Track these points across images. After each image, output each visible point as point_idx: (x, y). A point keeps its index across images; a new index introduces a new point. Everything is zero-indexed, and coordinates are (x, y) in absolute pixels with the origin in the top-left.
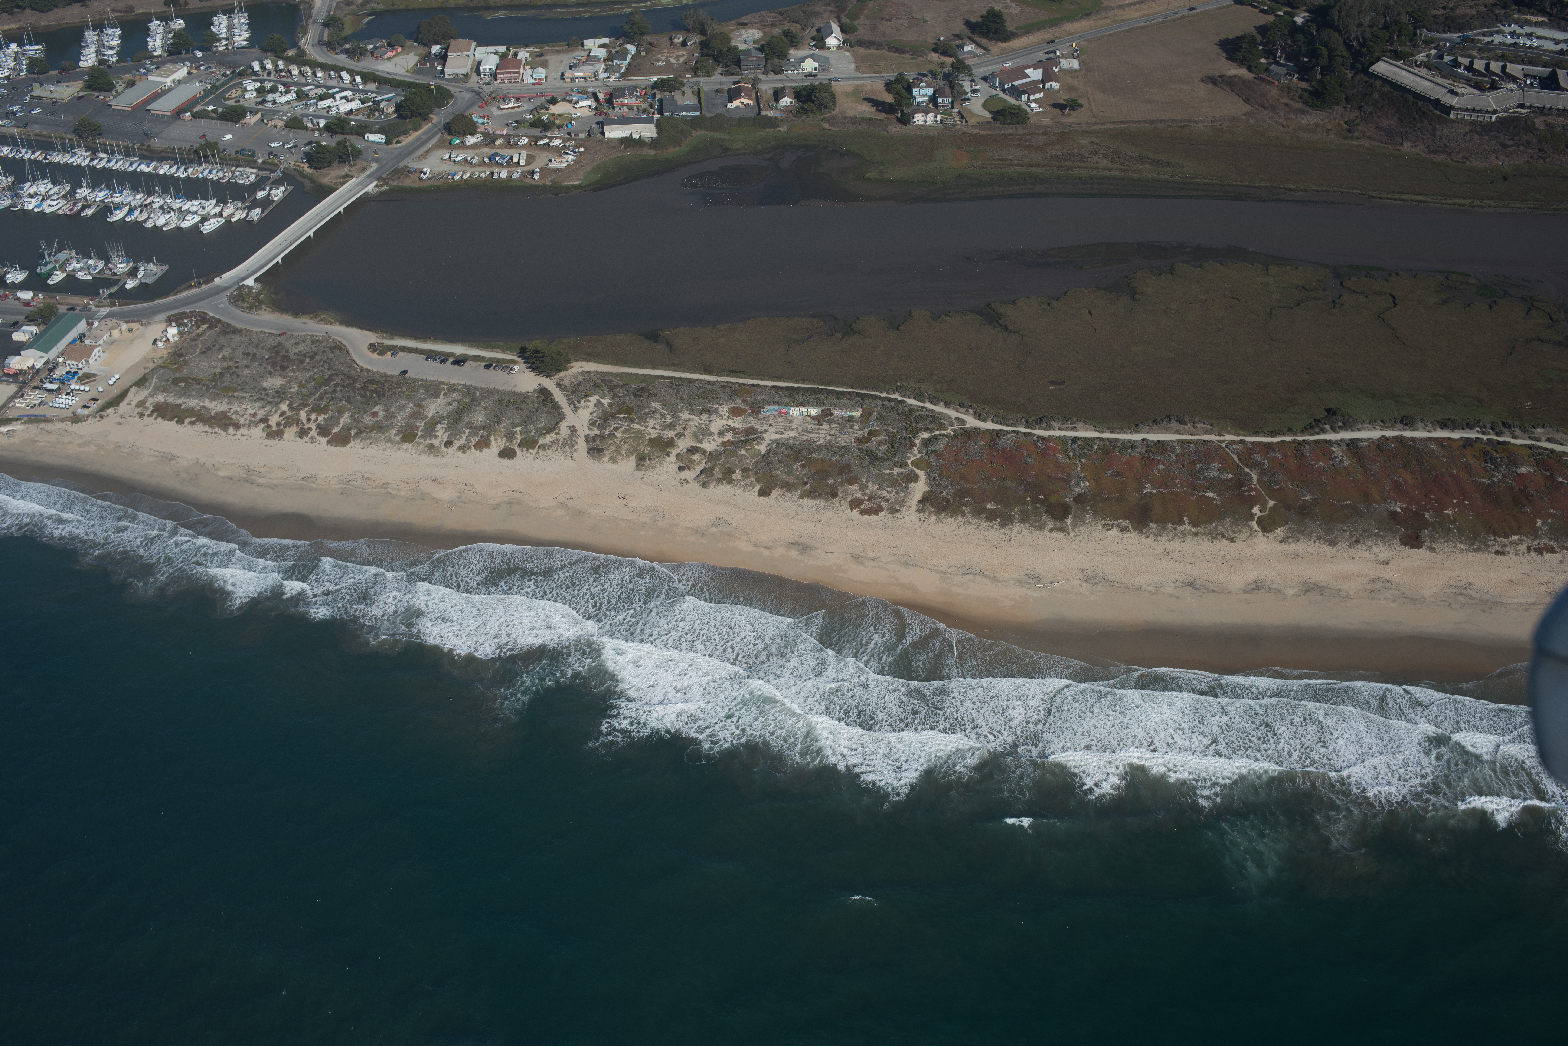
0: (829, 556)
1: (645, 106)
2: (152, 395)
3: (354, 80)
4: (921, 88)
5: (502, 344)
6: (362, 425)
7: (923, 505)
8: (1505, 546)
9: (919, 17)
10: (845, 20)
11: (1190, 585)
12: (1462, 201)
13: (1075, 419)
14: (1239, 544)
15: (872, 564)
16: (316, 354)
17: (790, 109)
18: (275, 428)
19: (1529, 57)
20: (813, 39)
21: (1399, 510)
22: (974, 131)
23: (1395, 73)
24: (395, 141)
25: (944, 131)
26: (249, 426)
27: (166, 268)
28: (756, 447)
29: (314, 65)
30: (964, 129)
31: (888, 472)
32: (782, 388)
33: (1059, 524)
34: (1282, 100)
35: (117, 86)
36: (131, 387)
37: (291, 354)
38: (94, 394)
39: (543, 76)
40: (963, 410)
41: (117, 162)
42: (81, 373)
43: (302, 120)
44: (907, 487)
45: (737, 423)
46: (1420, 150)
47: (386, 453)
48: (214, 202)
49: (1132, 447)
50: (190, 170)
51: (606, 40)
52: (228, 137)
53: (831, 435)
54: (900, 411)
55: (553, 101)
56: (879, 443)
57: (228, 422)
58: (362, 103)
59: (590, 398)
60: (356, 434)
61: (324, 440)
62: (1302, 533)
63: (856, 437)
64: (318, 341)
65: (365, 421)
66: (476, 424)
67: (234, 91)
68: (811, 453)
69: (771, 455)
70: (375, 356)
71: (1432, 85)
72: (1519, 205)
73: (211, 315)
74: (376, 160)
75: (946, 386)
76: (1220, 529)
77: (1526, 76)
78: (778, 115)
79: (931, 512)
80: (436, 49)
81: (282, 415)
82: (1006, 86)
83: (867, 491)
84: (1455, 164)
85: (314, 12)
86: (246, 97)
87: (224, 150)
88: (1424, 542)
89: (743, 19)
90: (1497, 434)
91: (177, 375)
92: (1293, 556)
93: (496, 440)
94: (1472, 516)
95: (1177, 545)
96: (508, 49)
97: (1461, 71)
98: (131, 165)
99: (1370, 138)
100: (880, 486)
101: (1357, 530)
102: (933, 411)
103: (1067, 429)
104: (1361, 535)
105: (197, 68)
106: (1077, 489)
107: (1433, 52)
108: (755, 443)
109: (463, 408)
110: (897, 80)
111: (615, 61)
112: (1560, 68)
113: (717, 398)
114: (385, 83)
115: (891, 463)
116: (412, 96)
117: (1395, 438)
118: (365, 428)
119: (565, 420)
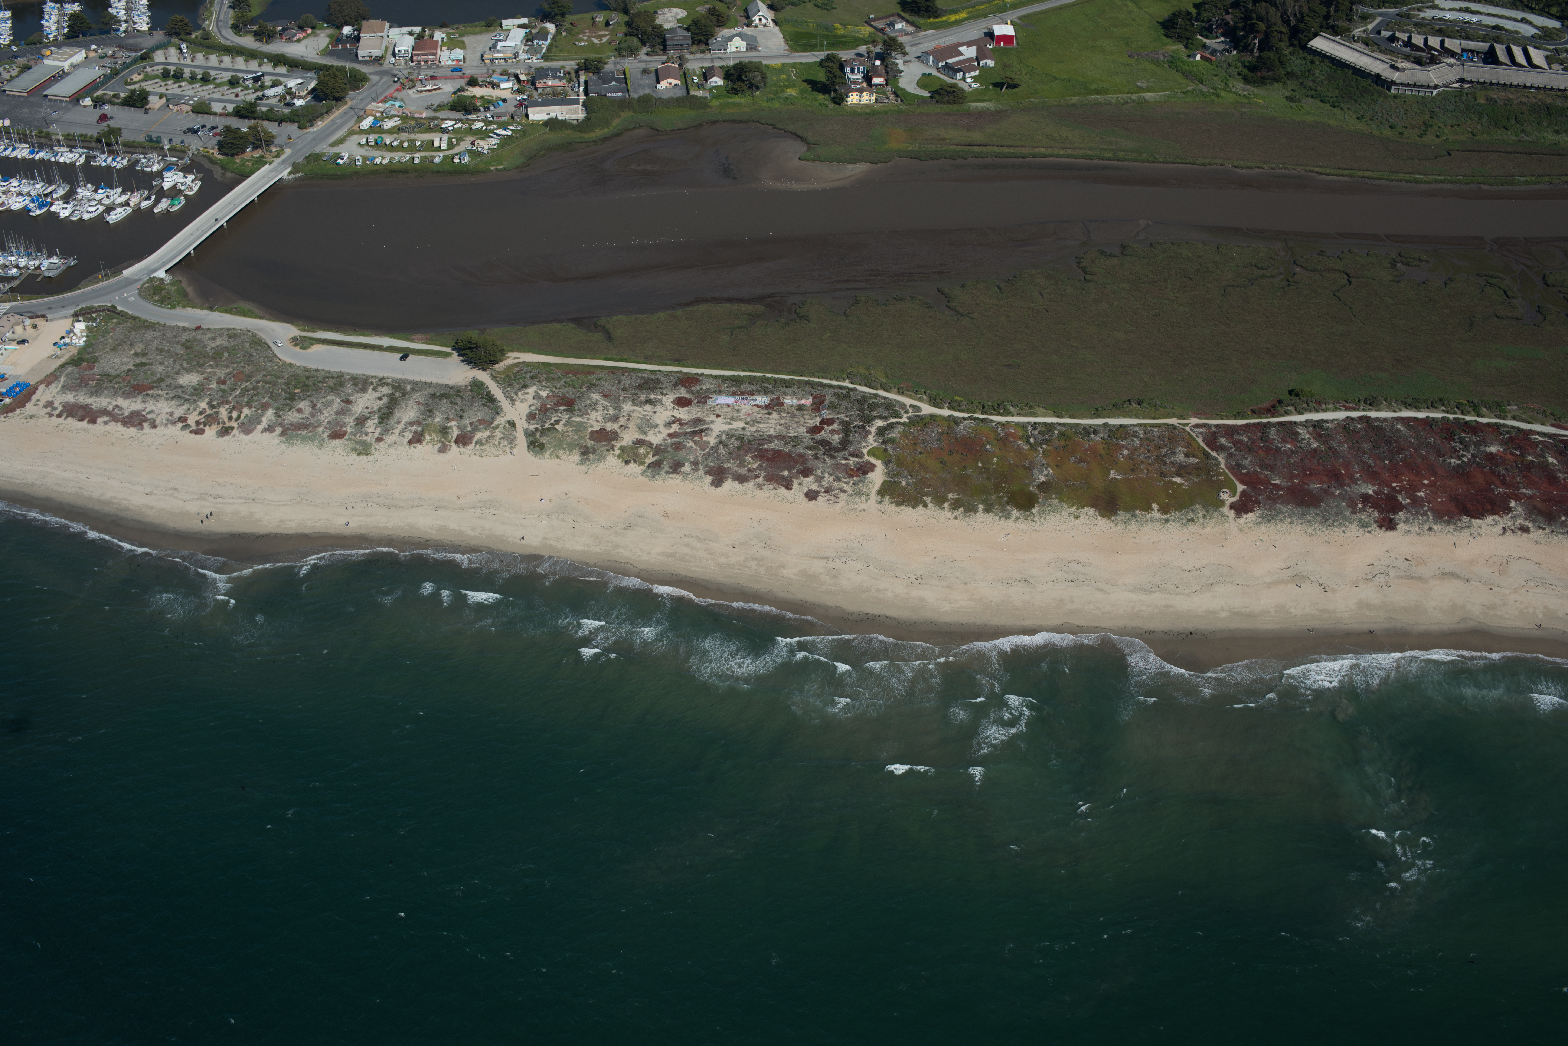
1: (568, 86)
2: (60, 394)
4: (855, 66)
5: (434, 335)
7: (883, 495)
8: (1480, 527)
13: (1034, 404)
14: (1211, 529)
16: (234, 348)
17: (720, 89)
18: (194, 427)
19: (1465, 32)
20: (740, 19)
21: (1371, 492)
22: (911, 110)
23: (1333, 49)
24: (307, 127)
25: (880, 111)
26: (166, 425)
27: (70, 260)
28: (705, 439)
29: (220, 49)
30: (899, 107)
31: (843, 462)
32: (728, 376)
33: (1024, 514)
35: (11, 70)
36: (39, 384)
37: (208, 349)
39: (461, 57)
40: (917, 397)
41: (13, 150)
43: (210, 104)
44: (864, 478)
45: (683, 414)
47: (313, 452)
48: (119, 190)
49: (1094, 433)
51: (525, 21)
53: (781, 425)
54: (852, 399)
55: (473, 83)
56: (833, 432)
57: (143, 421)
59: (528, 390)
60: (281, 432)
62: (1274, 517)
63: (807, 427)
64: (235, 335)
65: (289, 417)
66: (408, 420)
67: (135, 75)
68: (762, 444)
69: (721, 447)
70: (297, 350)
71: (1371, 60)
73: (121, 309)
75: (897, 372)
76: (1191, 515)
77: (1465, 51)
78: (707, 95)
79: (891, 502)
80: (347, 30)
81: (201, 413)
82: (940, 65)
83: (823, 483)
87: (129, 137)
88: (1399, 524)
90: (1463, 413)
91: (88, 372)
93: (430, 435)
94: (1445, 497)
95: (1147, 532)
96: (423, 30)
97: (1399, 45)
100: (837, 477)
101: (1330, 513)
102: (885, 398)
103: (1026, 415)
104: (1336, 517)
105: (96, 51)
106: (1040, 477)
107: (1370, 27)
108: (703, 434)
109: (393, 403)
110: (829, 58)
111: (535, 41)
112: (1497, 42)
113: (661, 388)
114: (296, 66)
115: (846, 453)
116: (327, 79)
117: (1361, 418)
118: (291, 425)
119: (502, 414)
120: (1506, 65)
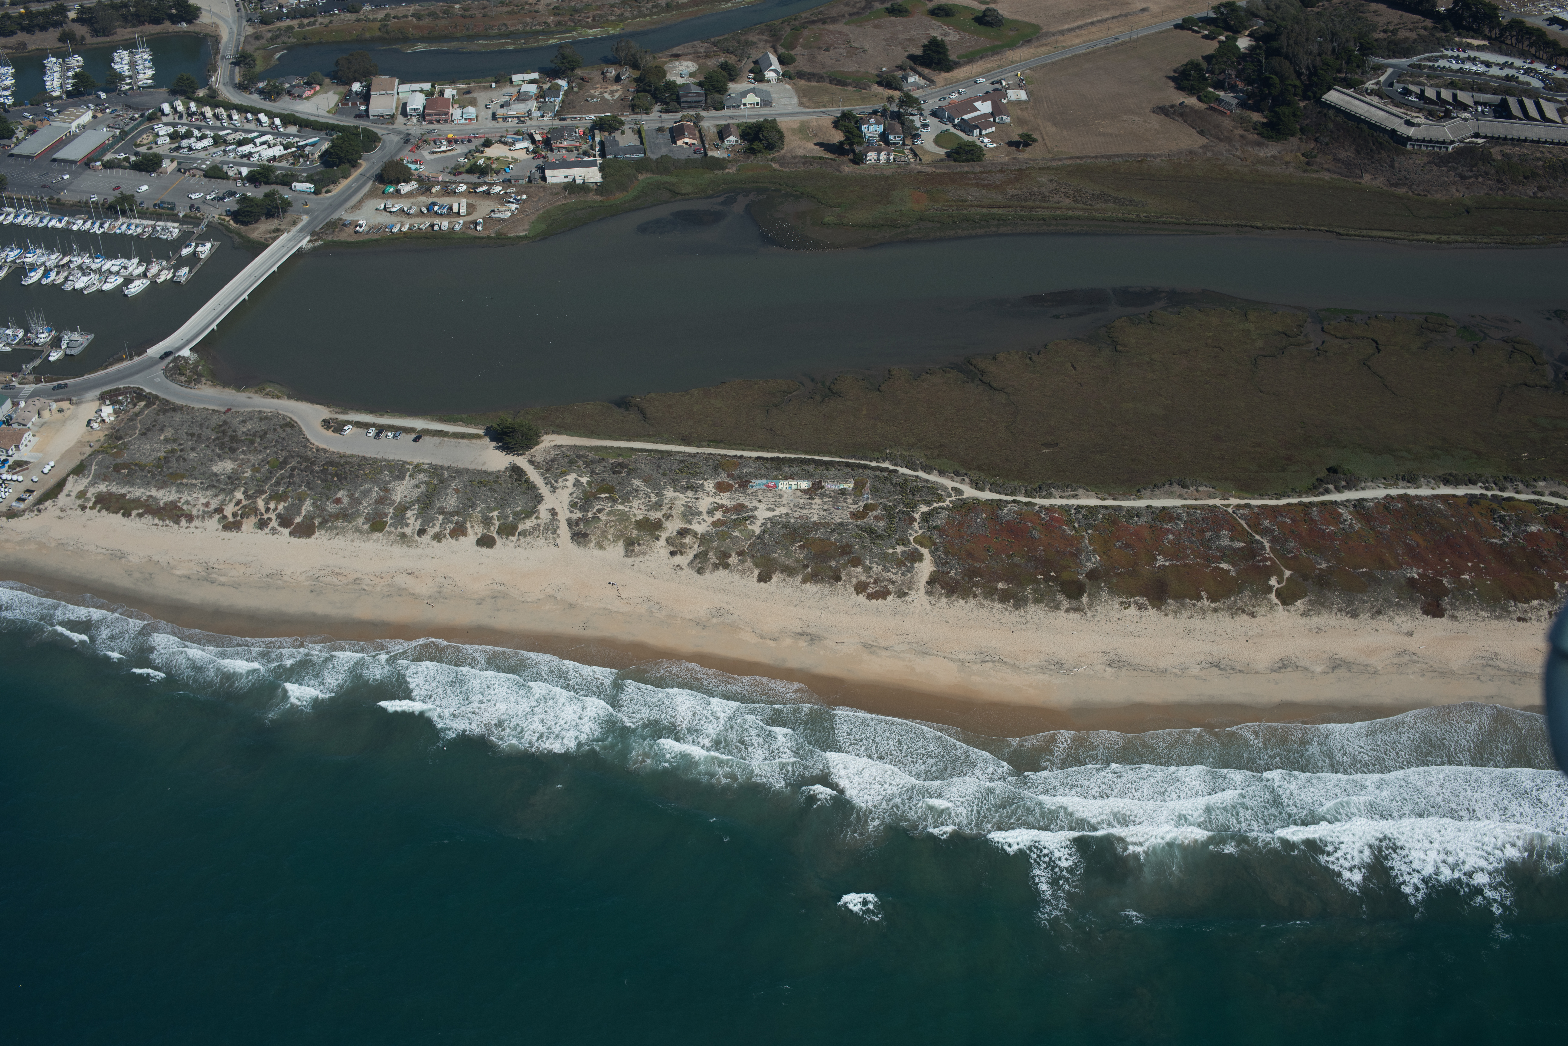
0: (840, 647)
1: (584, 147)
2: (92, 484)
3: (273, 123)
4: (871, 124)
5: (464, 416)
6: (325, 513)
7: (932, 587)
8: (1526, 611)
9: (857, 46)
10: (782, 51)
11: (1216, 666)
12: (1429, 237)
13: (1074, 485)
14: (1260, 619)
15: (885, 653)
16: (266, 433)
17: (737, 148)
18: (231, 519)
19: (1477, 84)
20: (751, 71)
21: (1416, 576)
22: (930, 170)
23: (1348, 102)
24: (324, 190)
25: (899, 170)
26: (203, 517)
27: (91, 337)
28: (749, 527)
29: (229, 106)
30: (919, 167)
31: (891, 551)
32: (767, 459)
33: (1074, 604)
34: (1236, 131)
35: (17, 132)
36: (68, 475)
37: (239, 433)
38: (28, 485)
39: (474, 116)
40: (958, 479)
41: (25, 217)
42: (11, 461)
43: (222, 168)
44: (913, 568)
45: (725, 499)
46: (1379, 182)
47: (355, 544)
48: (135, 261)
49: (1137, 516)
50: (106, 226)
51: (535, 75)
52: (144, 188)
53: (824, 510)
54: (894, 482)
55: (488, 144)
56: (877, 518)
57: (179, 513)
58: (285, 149)
59: (568, 477)
60: (320, 524)
61: (286, 531)
62: (1323, 604)
63: (851, 513)
64: (266, 418)
65: (329, 508)
66: (449, 509)
67: (145, 136)
68: (809, 532)
69: (767, 536)
70: (330, 433)
71: (1387, 115)
72: (1485, 240)
73: (148, 390)
74: (307, 212)
75: (936, 452)
76: (1240, 603)
77: (1476, 103)
78: (725, 155)
79: (941, 594)
80: (356, 87)
81: (237, 504)
82: (956, 121)
83: (872, 573)
84: (1417, 197)
85: (222, 47)
86: (159, 143)
87: (142, 203)
88: (1446, 610)
89: (675, 51)
90: (1501, 490)
91: (118, 461)
92: (1316, 630)
93: (472, 527)
94: (1489, 580)
95: (1198, 622)
96: (433, 86)
97: (1412, 98)
98: (41, 221)
99: (1328, 170)
100: (885, 567)
101: (1377, 600)
102: (927, 481)
103: (1068, 497)
104: (1382, 605)
105: (103, 111)
106: (1088, 564)
107: (1382, 79)
108: (748, 522)
109: (433, 490)
110: (847, 115)
111: (547, 99)
112: (1510, 95)
113: (701, 473)
114: (307, 126)
115: (892, 541)
116: (340, 142)
117: (1400, 497)
118: (330, 516)
119: (543, 502)
120: (1520, 119)
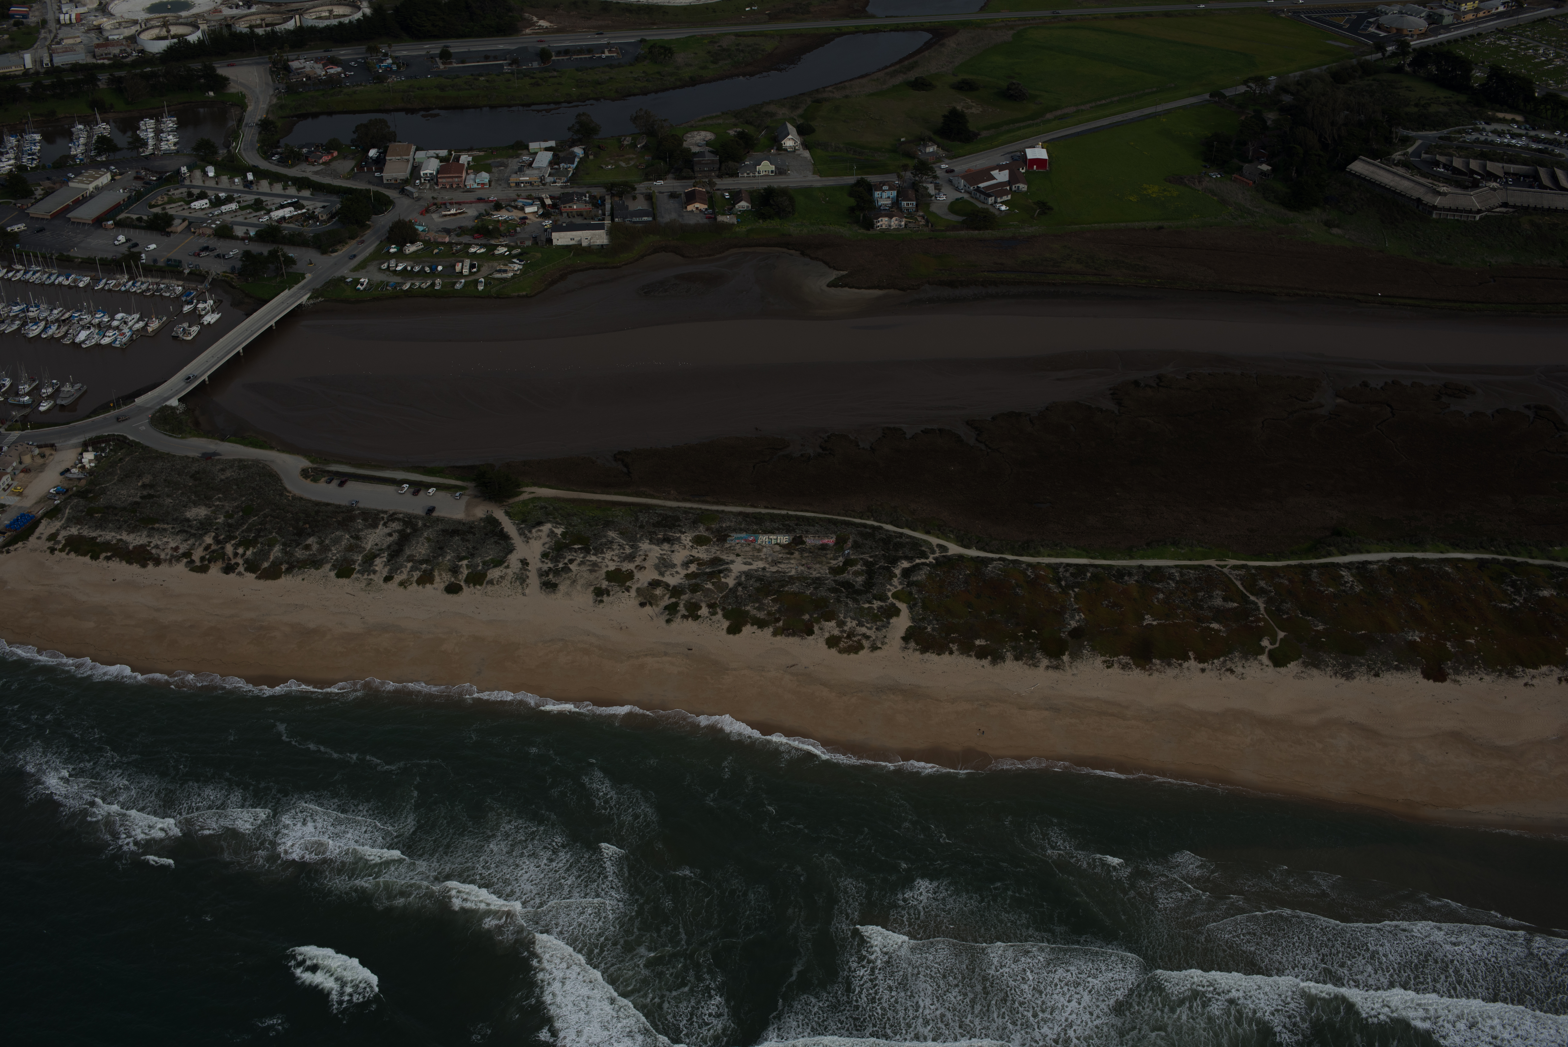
1: (594, 211)
2: (64, 527)
4: (884, 191)
6: (293, 559)
7: (907, 642)
8: (1533, 677)
9: (877, 117)
10: (801, 121)
12: (1451, 305)
13: (1064, 544)
14: (1249, 681)
16: (244, 481)
17: (747, 213)
18: (198, 563)
19: (1508, 155)
21: (1418, 640)
22: (941, 235)
23: (1373, 172)
24: (330, 250)
25: (909, 236)
26: (170, 561)
27: (83, 388)
28: (723, 580)
30: (930, 232)
31: (867, 606)
32: (749, 514)
33: (1054, 662)
35: (36, 193)
36: (43, 516)
37: (217, 481)
39: (487, 181)
40: (944, 537)
41: (34, 274)
43: (232, 228)
44: (889, 623)
45: (702, 553)
48: (136, 316)
49: (1128, 574)
50: (111, 283)
51: (552, 143)
52: (152, 246)
53: (803, 565)
54: (877, 538)
55: (498, 207)
56: (856, 574)
57: (147, 557)
58: (295, 210)
59: (542, 527)
60: (287, 569)
61: (252, 575)
62: (1317, 666)
63: (830, 568)
64: (246, 466)
65: (297, 555)
66: (418, 557)
67: (160, 198)
68: (783, 586)
69: (740, 588)
70: (308, 482)
71: (1412, 184)
73: (131, 438)
74: (310, 271)
76: (1229, 664)
77: (1507, 174)
78: (735, 220)
79: (915, 650)
80: (373, 153)
81: (207, 548)
82: (971, 189)
83: (846, 628)
85: (246, 114)
88: (1449, 674)
90: (1515, 555)
91: (93, 505)
93: (440, 575)
94: (1497, 644)
95: (1183, 683)
96: (449, 152)
97: (1440, 169)
98: (49, 277)
100: (860, 622)
101: (1375, 663)
102: (912, 538)
103: (1057, 556)
104: (1380, 668)
105: (122, 173)
106: (1072, 622)
107: (1410, 150)
108: (722, 575)
109: (404, 540)
110: (860, 183)
111: (561, 165)
112: (1540, 166)
113: (679, 526)
114: (319, 190)
115: (870, 596)
116: (350, 202)
117: (1406, 559)
118: (298, 562)
119: (515, 552)
120: (1551, 189)
